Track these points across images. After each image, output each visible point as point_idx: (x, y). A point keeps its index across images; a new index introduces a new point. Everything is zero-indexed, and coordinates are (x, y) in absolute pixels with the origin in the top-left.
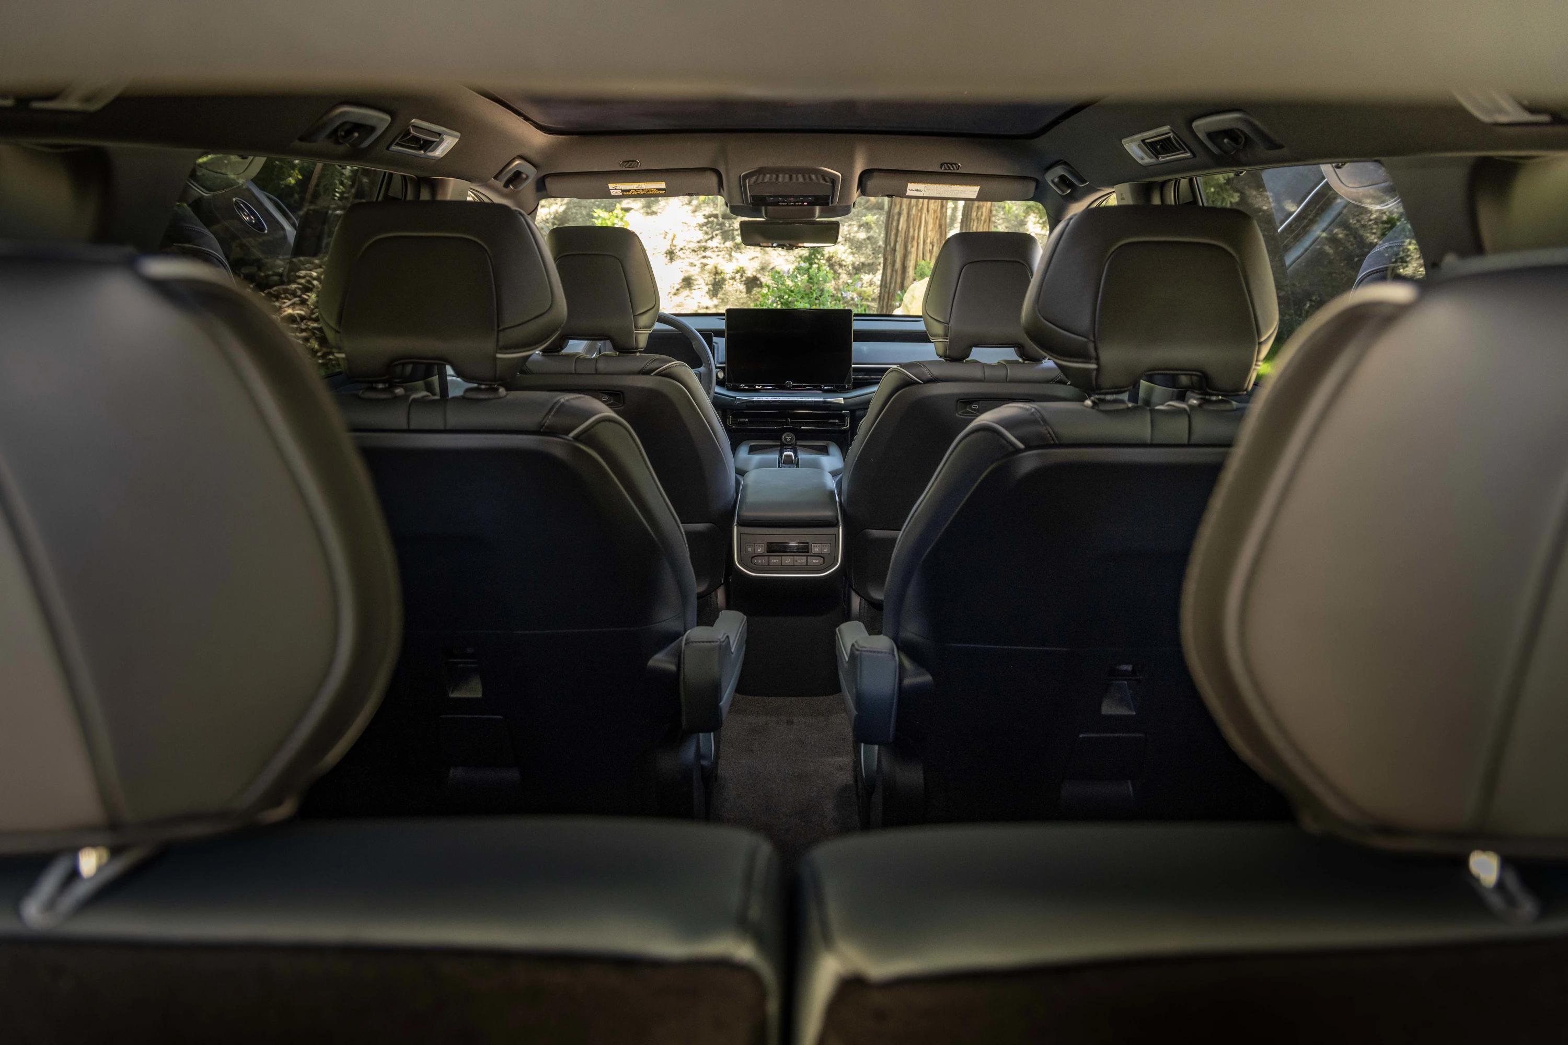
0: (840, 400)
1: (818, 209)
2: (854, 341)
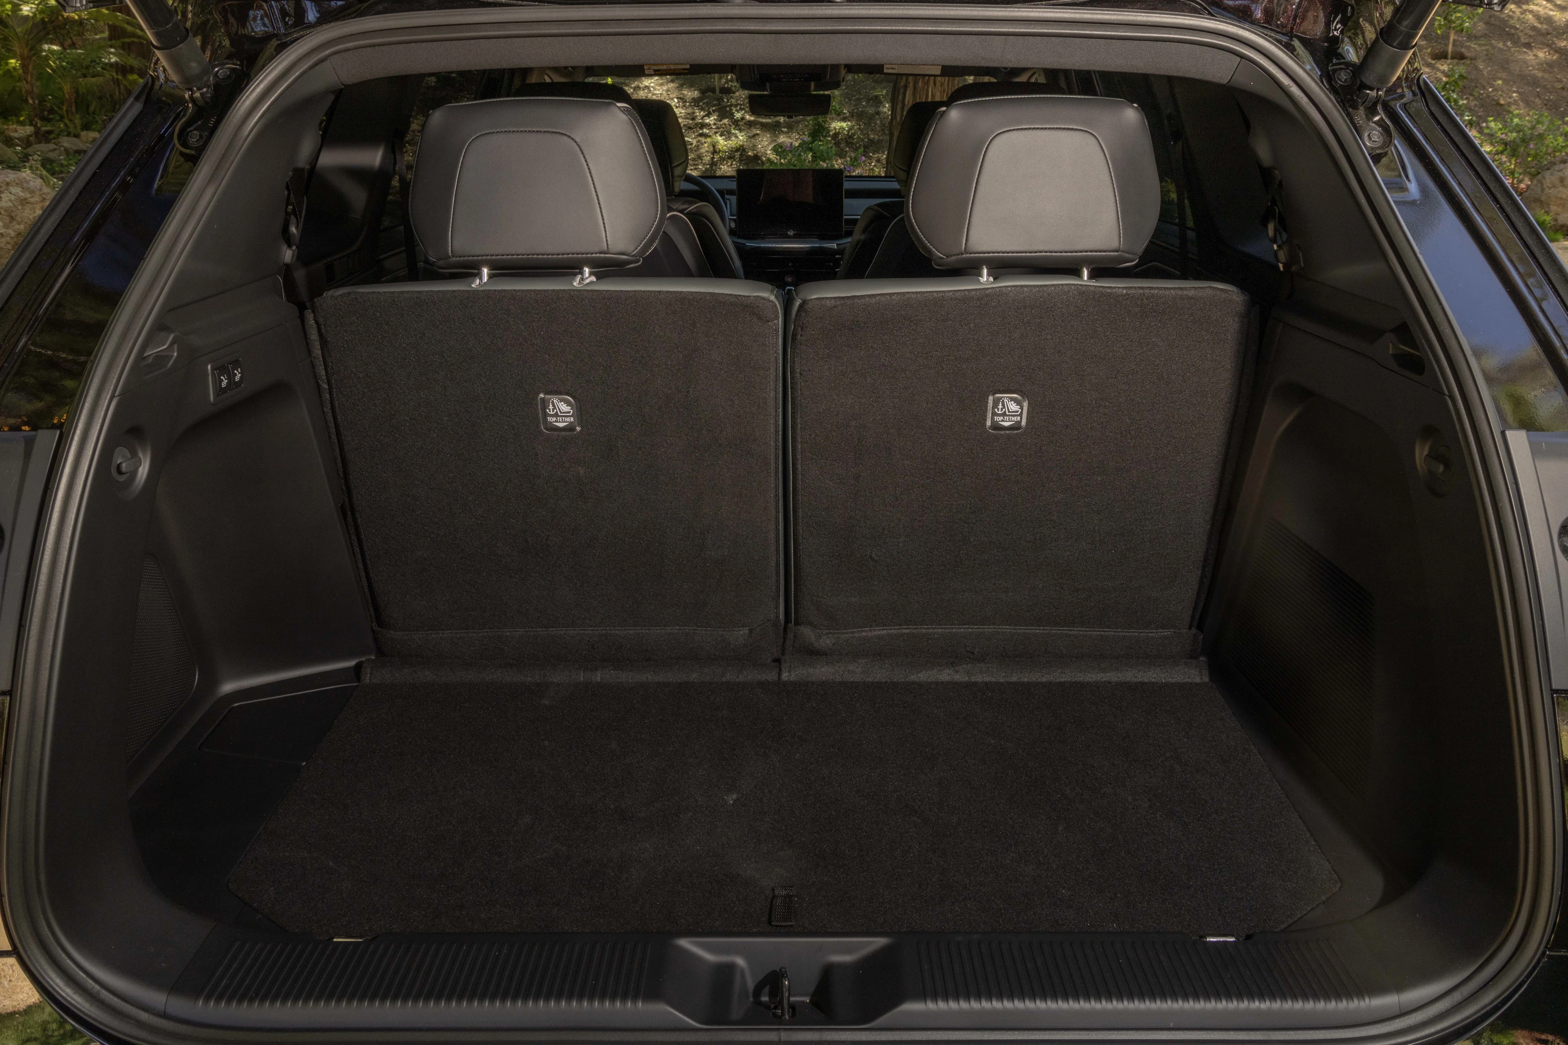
0: (834, 246)
1: (813, 84)
2: (846, 198)
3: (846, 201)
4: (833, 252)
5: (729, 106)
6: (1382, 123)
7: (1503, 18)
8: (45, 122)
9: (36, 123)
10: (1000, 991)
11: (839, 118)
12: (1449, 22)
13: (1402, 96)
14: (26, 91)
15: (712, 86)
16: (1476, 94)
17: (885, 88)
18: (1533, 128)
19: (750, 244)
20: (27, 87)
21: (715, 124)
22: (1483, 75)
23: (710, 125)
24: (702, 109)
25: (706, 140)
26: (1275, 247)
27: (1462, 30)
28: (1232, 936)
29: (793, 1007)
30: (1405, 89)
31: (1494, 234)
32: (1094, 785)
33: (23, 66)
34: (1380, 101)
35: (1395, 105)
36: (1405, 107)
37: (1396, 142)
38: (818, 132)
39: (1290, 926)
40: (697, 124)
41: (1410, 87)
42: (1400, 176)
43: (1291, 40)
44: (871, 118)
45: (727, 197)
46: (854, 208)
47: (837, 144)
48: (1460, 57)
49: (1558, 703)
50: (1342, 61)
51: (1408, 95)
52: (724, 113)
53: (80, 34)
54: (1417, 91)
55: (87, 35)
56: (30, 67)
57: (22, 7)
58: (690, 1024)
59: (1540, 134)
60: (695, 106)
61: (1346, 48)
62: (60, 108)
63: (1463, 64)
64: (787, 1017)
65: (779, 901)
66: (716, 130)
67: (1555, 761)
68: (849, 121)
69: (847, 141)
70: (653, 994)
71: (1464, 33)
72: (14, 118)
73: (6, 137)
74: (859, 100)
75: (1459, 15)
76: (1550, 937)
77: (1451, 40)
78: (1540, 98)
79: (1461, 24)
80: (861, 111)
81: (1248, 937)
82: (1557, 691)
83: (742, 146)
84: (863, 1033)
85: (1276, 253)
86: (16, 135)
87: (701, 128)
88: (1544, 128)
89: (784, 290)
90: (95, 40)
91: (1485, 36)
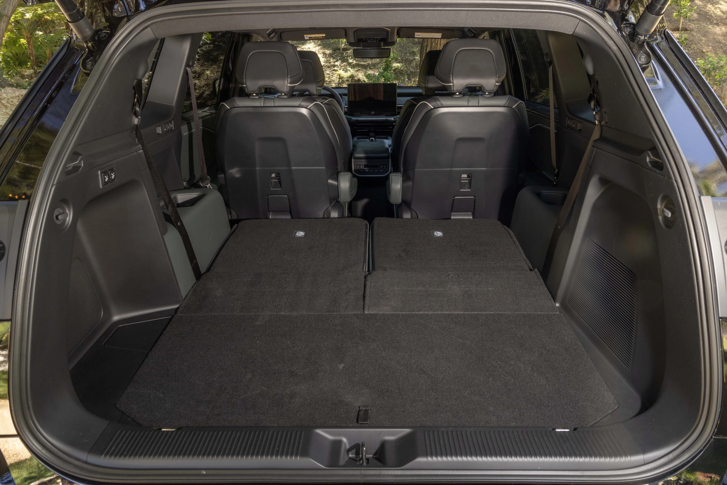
3: (398, 99)
4: (392, 122)
5: (346, 57)
6: (646, 52)
7: (706, 11)
8: (39, 68)
9: (35, 68)
10: (461, 453)
11: (396, 62)
12: (681, 13)
13: (656, 39)
14: (30, 53)
15: (339, 47)
16: (692, 47)
17: (417, 47)
18: (718, 63)
19: (354, 118)
20: (30, 51)
21: (340, 65)
22: (696, 38)
23: (338, 65)
24: (334, 58)
25: (336, 73)
26: (594, 113)
27: (687, 17)
28: (568, 429)
29: (368, 459)
30: (658, 36)
31: (699, 105)
32: (506, 360)
33: (28, 42)
34: (646, 42)
35: (653, 44)
36: (657, 44)
37: (653, 61)
38: (387, 68)
39: (594, 424)
40: (332, 65)
41: (660, 35)
42: (654, 77)
43: (604, 13)
44: (411, 61)
45: (343, 97)
46: (401, 102)
47: (396, 74)
48: (685, 30)
49: (722, 324)
50: (628, 22)
51: (659, 39)
52: (344, 60)
53: (54, 27)
54: (664, 37)
55: (57, 28)
56: (31, 42)
57: (26, 14)
58: (321, 466)
59: (721, 66)
60: (331, 57)
61: (630, 16)
62: (45, 61)
63: (687, 33)
64: (365, 464)
65: (362, 412)
66: (340, 68)
67: (719, 350)
68: (401, 63)
69: (400, 72)
70: (305, 453)
71: (687, 18)
72: (25, 66)
73: (21, 75)
74: (406, 53)
75: (685, 10)
76: (715, 430)
77: (681, 22)
78: (722, 49)
79: (686, 14)
80: (407, 58)
81: (575, 429)
82: (721, 318)
83: (352, 75)
84: (399, 471)
85: (594, 116)
86: (26, 74)
87: (334, 67)
88: (723, 63)
89: (369, 140)
90: (60, 30)
91: (697, 20)
